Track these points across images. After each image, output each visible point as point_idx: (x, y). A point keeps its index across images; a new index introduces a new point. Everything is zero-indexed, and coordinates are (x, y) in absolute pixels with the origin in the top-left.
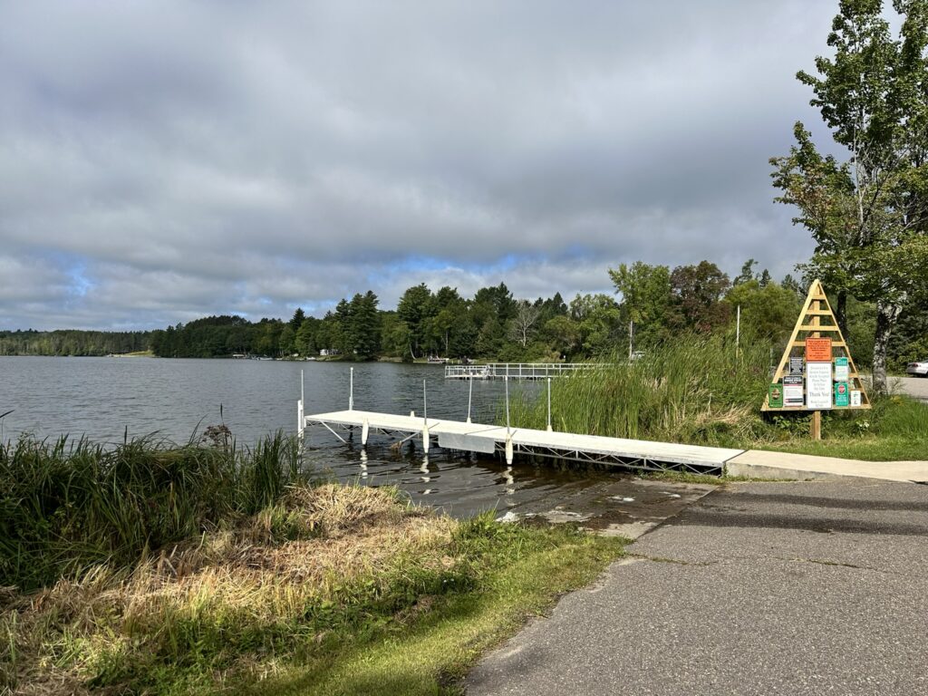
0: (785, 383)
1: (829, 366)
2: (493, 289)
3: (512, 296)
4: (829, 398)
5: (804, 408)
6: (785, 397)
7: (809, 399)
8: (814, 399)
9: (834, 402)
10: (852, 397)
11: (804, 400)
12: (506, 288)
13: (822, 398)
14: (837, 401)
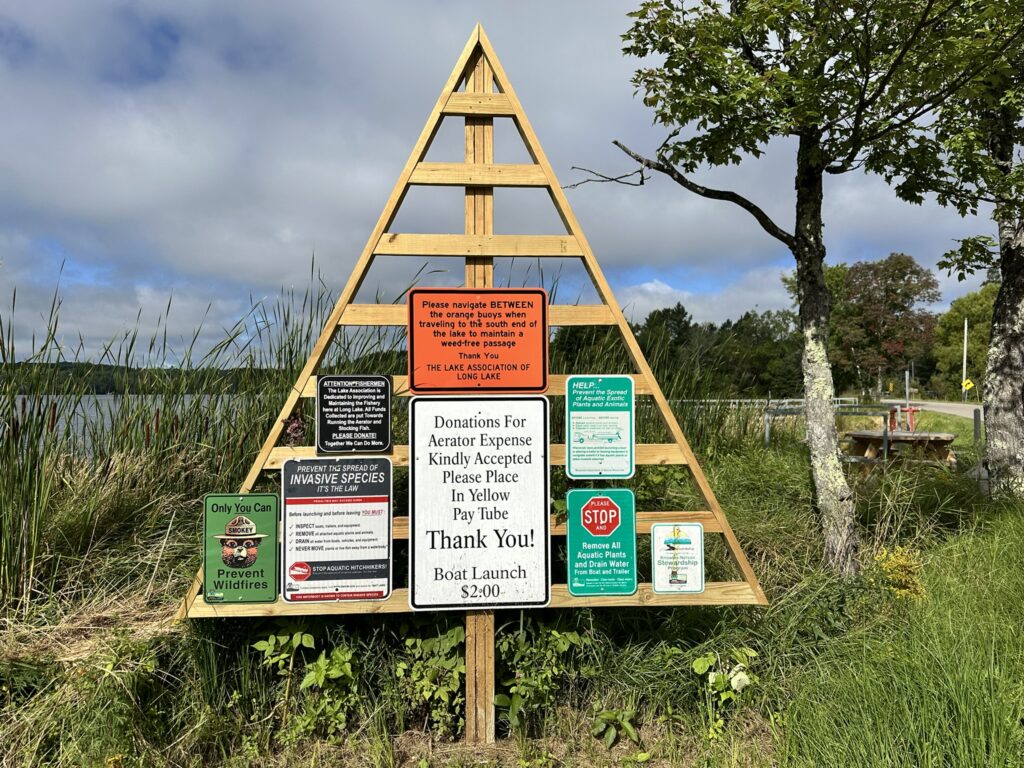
0: (291, 490)
1: (532, 413)
2: (667, 311)
3: (691, 318)
4: (535, 559)
5: (397, 603)
6: (292, 556)
7: (425, 560)
8: (450, 559)
9: (558, 572)
10: (659, 552)
11: (400, 565)
12: (683, 309)
13: (492, 557)
14: (573, 567)
